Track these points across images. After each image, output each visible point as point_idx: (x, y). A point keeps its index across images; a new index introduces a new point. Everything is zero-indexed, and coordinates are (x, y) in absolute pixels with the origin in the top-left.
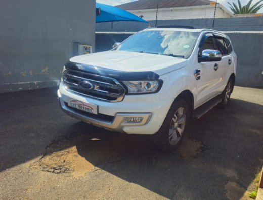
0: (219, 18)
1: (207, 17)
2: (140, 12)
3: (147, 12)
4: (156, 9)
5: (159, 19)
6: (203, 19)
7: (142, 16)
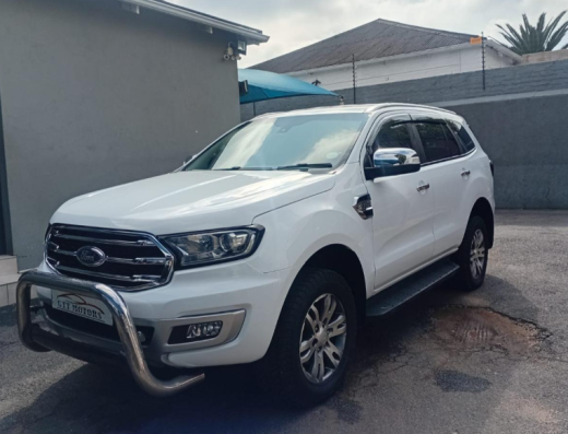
0: (492, 70)
1: (465, 69)
2: (312, 74)
3: (329, 71)
4: (351, 64)
5: (358, 85)
6: (457, 75)
7: (317, 82)
